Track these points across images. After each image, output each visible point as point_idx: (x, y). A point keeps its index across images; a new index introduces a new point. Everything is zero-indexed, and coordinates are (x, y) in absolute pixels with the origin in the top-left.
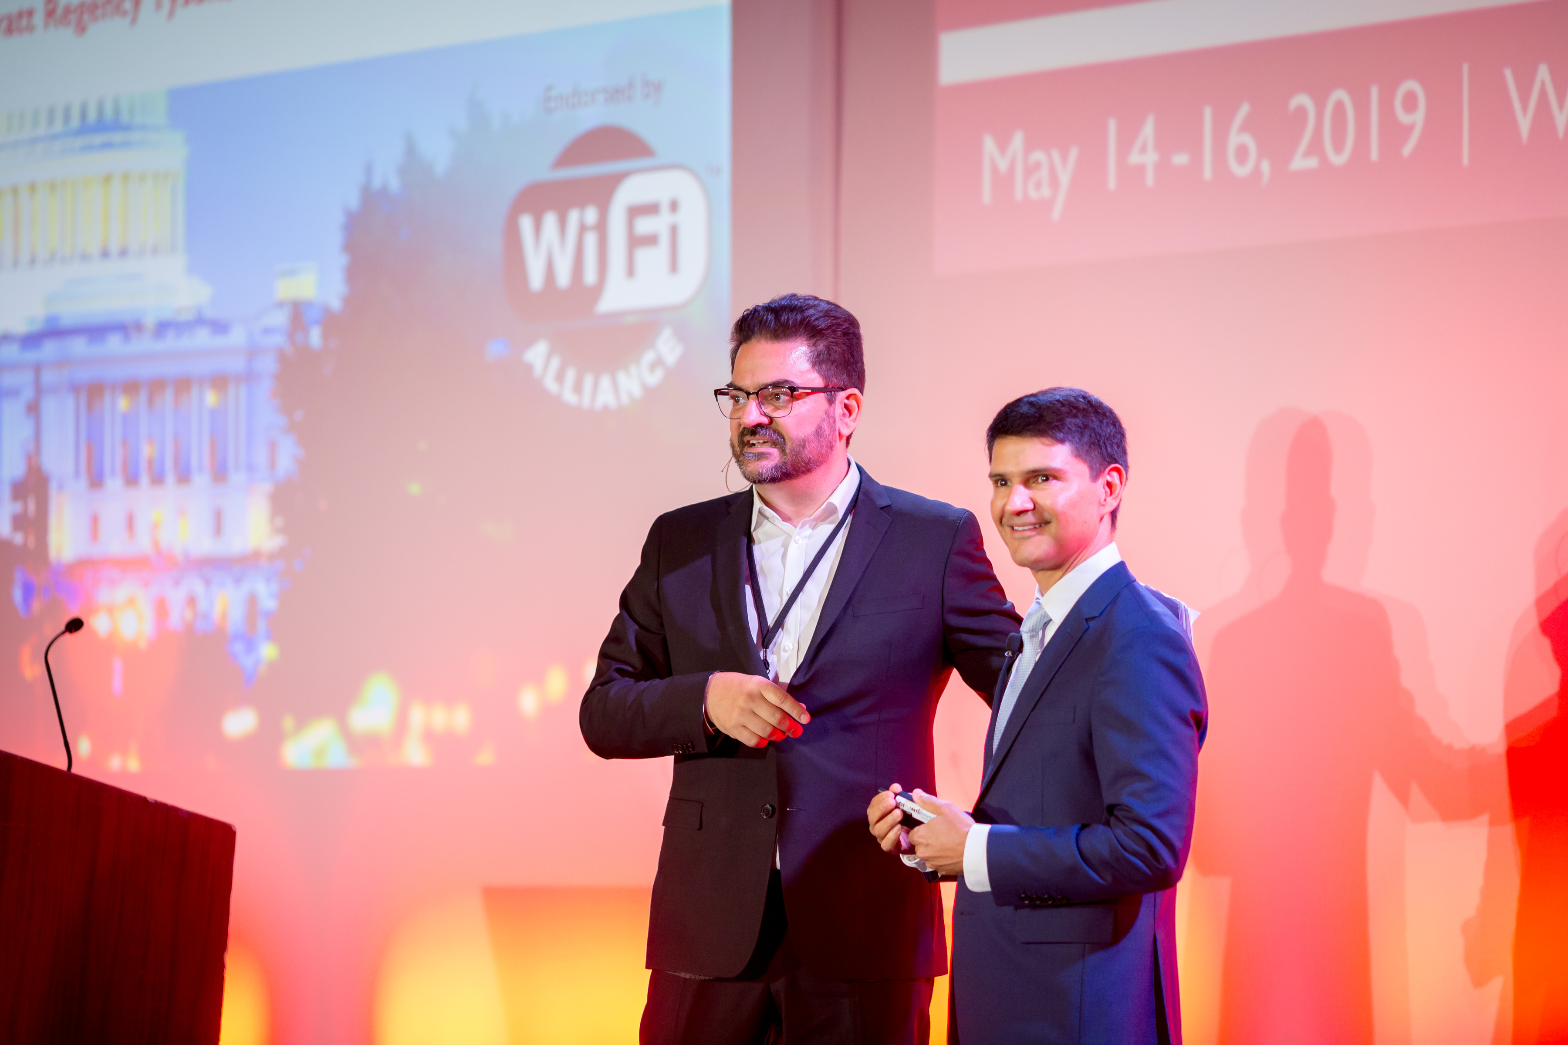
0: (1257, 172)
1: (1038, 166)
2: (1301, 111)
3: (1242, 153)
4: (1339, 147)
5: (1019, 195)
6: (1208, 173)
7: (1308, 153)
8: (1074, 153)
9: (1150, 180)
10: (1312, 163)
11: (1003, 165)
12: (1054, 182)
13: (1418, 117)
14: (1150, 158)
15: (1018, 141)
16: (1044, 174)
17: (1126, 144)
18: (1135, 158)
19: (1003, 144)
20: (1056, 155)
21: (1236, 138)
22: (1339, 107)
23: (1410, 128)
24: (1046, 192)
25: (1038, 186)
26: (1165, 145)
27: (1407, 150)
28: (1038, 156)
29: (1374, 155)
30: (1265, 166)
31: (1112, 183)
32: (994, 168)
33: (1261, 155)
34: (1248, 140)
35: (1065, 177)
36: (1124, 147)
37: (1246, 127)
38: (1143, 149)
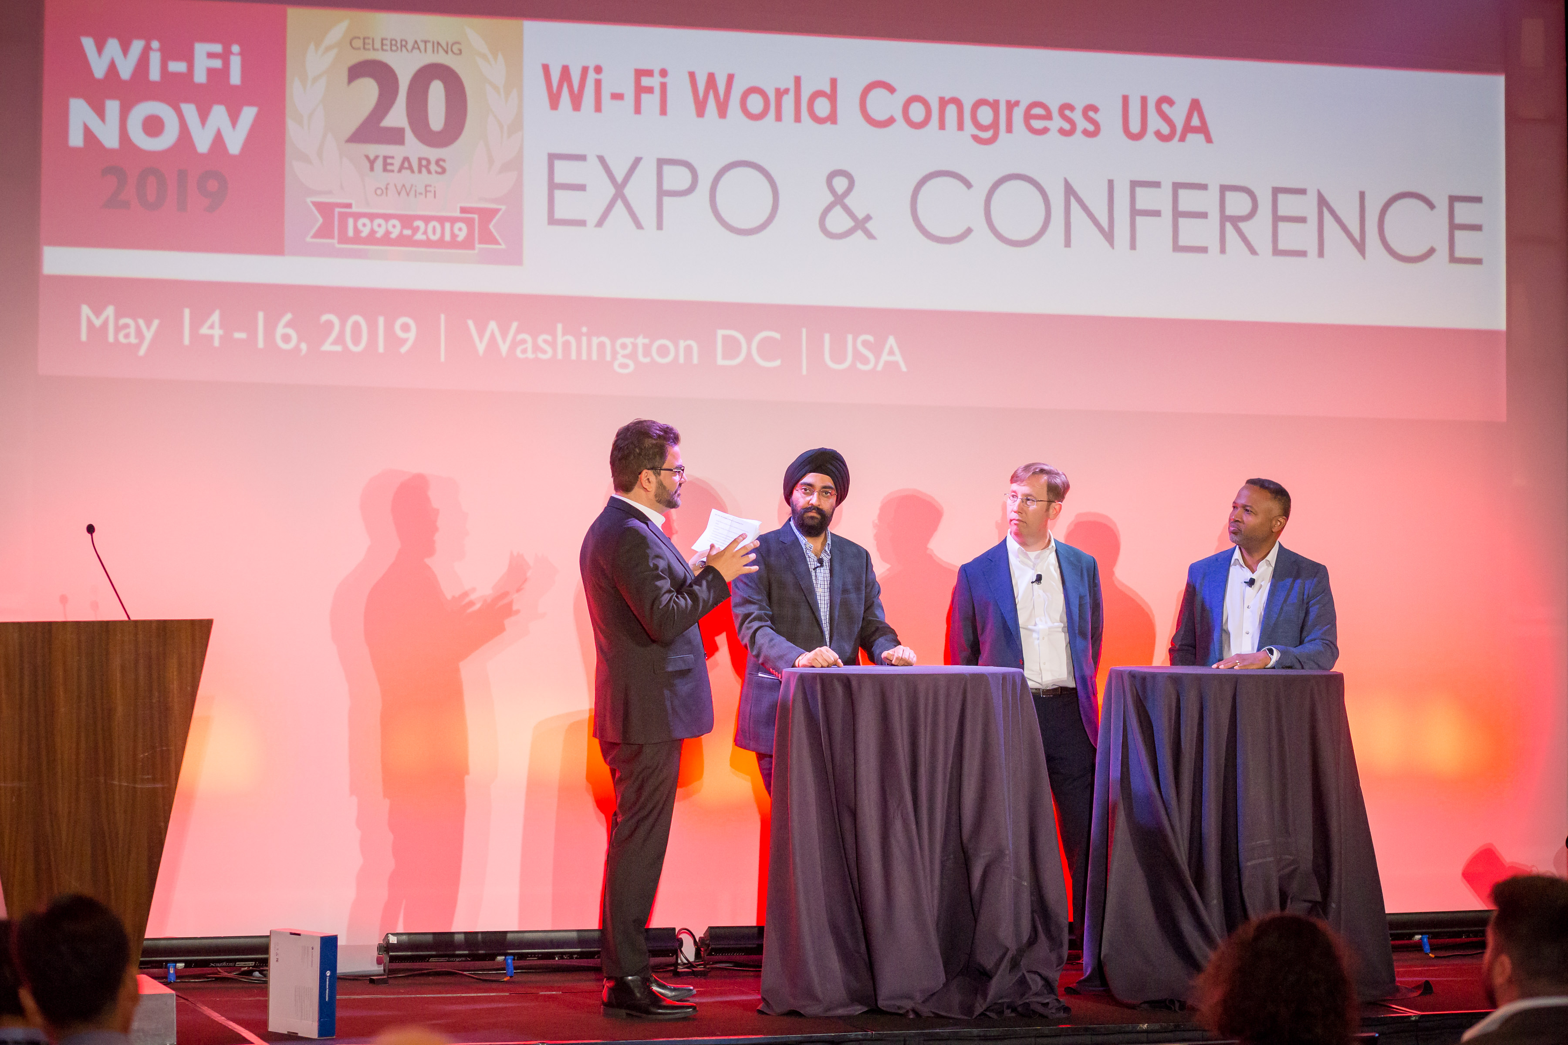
0: (297, 348)
1: (126, 326)
2: (330, 323)
3: (286, 338)
4: (356, 342)
5: (111, 339)
6: (261, 344)
7: (335, 343)
8: (156, 323)
9: (217, 343)
10: (338, 348)
11: (98, 322)
12: (139, 334)
13: (412, 335)
14: (217, 332)
15: (110, 311)
16: (132, 330)
17: (197, 323)
18: (204, 330)
19: (98, 313)
20: (141, 322)
21: (280, 330)
22: (356, 325)
23: (405, 341)
24: (133, 340)
25: (127, 336)
26: (228, 327)
27: (404, 349)
28: (127, 321)
29: (381, 349)
30: (304, 346)
31: (187, 341)
32: (90, 323)
33: (300, 340)
34: (290, 331)
35: (149, 335)
36: (196, 325)
37: (288, 325)
38: (212, 327)
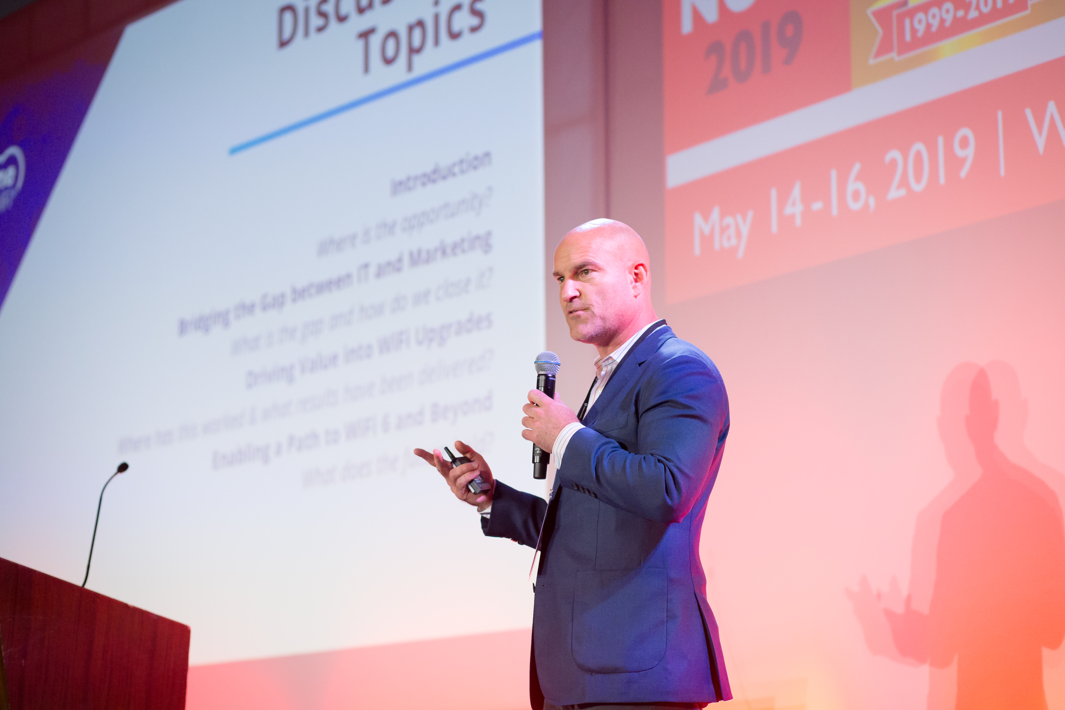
0: (866, 205)
1: (728, 226)
2: (894, 162)
3: (856, 196)
4: (918, 179)
5: (717, 246)
6: (835, 211)
7: (899, 187)
8: (750, 214)
9: (798, 222)
10: (902, 192)
11: (707, 230)
12: (739, 234)
13: (970, 151)
14: (798, 209)
15: (716, 213)
16: (732, 231)
17: (782, 202)
18: (788, 210)
19: (706, 217)
20: (739, 218)
21: (852, 186)
22: (918, 155)
23: (964, 160)
24: (734, 242)
25: (729, 239)
26: (807, 200)
27: (963, 173)
28: (729, 220)
29: (942, 180)
30: (872, 201)
31: (774, 228)
32: (702, 233)
33: (868, 194)
34: (860, 186)
35: (745, 230)
36: (782, 204)
37: (858, 178)
38: (794, 204)
